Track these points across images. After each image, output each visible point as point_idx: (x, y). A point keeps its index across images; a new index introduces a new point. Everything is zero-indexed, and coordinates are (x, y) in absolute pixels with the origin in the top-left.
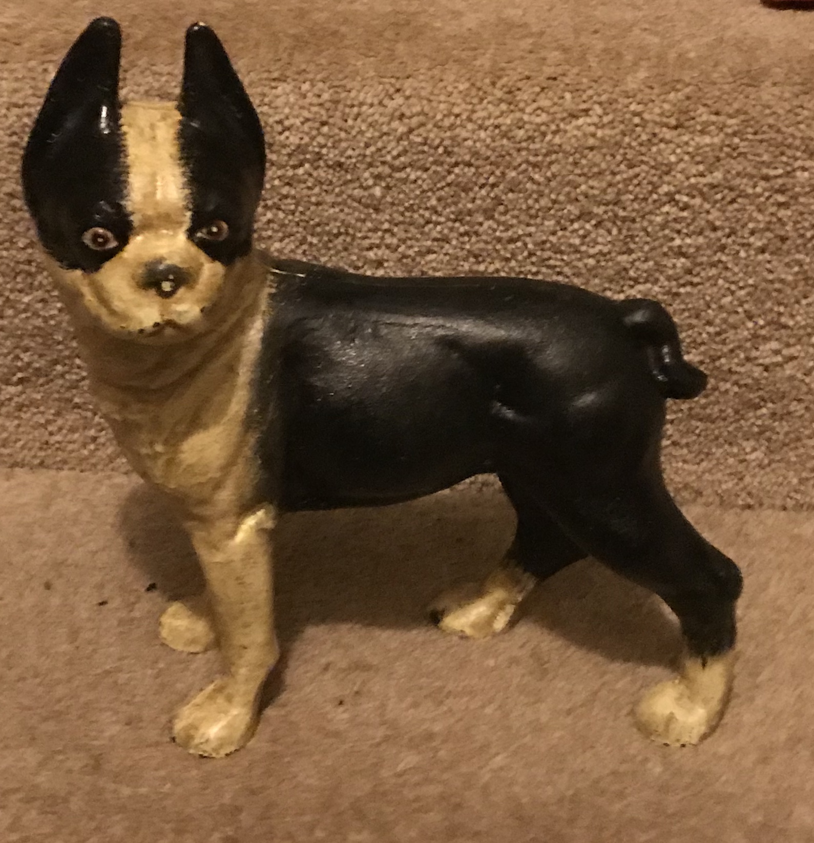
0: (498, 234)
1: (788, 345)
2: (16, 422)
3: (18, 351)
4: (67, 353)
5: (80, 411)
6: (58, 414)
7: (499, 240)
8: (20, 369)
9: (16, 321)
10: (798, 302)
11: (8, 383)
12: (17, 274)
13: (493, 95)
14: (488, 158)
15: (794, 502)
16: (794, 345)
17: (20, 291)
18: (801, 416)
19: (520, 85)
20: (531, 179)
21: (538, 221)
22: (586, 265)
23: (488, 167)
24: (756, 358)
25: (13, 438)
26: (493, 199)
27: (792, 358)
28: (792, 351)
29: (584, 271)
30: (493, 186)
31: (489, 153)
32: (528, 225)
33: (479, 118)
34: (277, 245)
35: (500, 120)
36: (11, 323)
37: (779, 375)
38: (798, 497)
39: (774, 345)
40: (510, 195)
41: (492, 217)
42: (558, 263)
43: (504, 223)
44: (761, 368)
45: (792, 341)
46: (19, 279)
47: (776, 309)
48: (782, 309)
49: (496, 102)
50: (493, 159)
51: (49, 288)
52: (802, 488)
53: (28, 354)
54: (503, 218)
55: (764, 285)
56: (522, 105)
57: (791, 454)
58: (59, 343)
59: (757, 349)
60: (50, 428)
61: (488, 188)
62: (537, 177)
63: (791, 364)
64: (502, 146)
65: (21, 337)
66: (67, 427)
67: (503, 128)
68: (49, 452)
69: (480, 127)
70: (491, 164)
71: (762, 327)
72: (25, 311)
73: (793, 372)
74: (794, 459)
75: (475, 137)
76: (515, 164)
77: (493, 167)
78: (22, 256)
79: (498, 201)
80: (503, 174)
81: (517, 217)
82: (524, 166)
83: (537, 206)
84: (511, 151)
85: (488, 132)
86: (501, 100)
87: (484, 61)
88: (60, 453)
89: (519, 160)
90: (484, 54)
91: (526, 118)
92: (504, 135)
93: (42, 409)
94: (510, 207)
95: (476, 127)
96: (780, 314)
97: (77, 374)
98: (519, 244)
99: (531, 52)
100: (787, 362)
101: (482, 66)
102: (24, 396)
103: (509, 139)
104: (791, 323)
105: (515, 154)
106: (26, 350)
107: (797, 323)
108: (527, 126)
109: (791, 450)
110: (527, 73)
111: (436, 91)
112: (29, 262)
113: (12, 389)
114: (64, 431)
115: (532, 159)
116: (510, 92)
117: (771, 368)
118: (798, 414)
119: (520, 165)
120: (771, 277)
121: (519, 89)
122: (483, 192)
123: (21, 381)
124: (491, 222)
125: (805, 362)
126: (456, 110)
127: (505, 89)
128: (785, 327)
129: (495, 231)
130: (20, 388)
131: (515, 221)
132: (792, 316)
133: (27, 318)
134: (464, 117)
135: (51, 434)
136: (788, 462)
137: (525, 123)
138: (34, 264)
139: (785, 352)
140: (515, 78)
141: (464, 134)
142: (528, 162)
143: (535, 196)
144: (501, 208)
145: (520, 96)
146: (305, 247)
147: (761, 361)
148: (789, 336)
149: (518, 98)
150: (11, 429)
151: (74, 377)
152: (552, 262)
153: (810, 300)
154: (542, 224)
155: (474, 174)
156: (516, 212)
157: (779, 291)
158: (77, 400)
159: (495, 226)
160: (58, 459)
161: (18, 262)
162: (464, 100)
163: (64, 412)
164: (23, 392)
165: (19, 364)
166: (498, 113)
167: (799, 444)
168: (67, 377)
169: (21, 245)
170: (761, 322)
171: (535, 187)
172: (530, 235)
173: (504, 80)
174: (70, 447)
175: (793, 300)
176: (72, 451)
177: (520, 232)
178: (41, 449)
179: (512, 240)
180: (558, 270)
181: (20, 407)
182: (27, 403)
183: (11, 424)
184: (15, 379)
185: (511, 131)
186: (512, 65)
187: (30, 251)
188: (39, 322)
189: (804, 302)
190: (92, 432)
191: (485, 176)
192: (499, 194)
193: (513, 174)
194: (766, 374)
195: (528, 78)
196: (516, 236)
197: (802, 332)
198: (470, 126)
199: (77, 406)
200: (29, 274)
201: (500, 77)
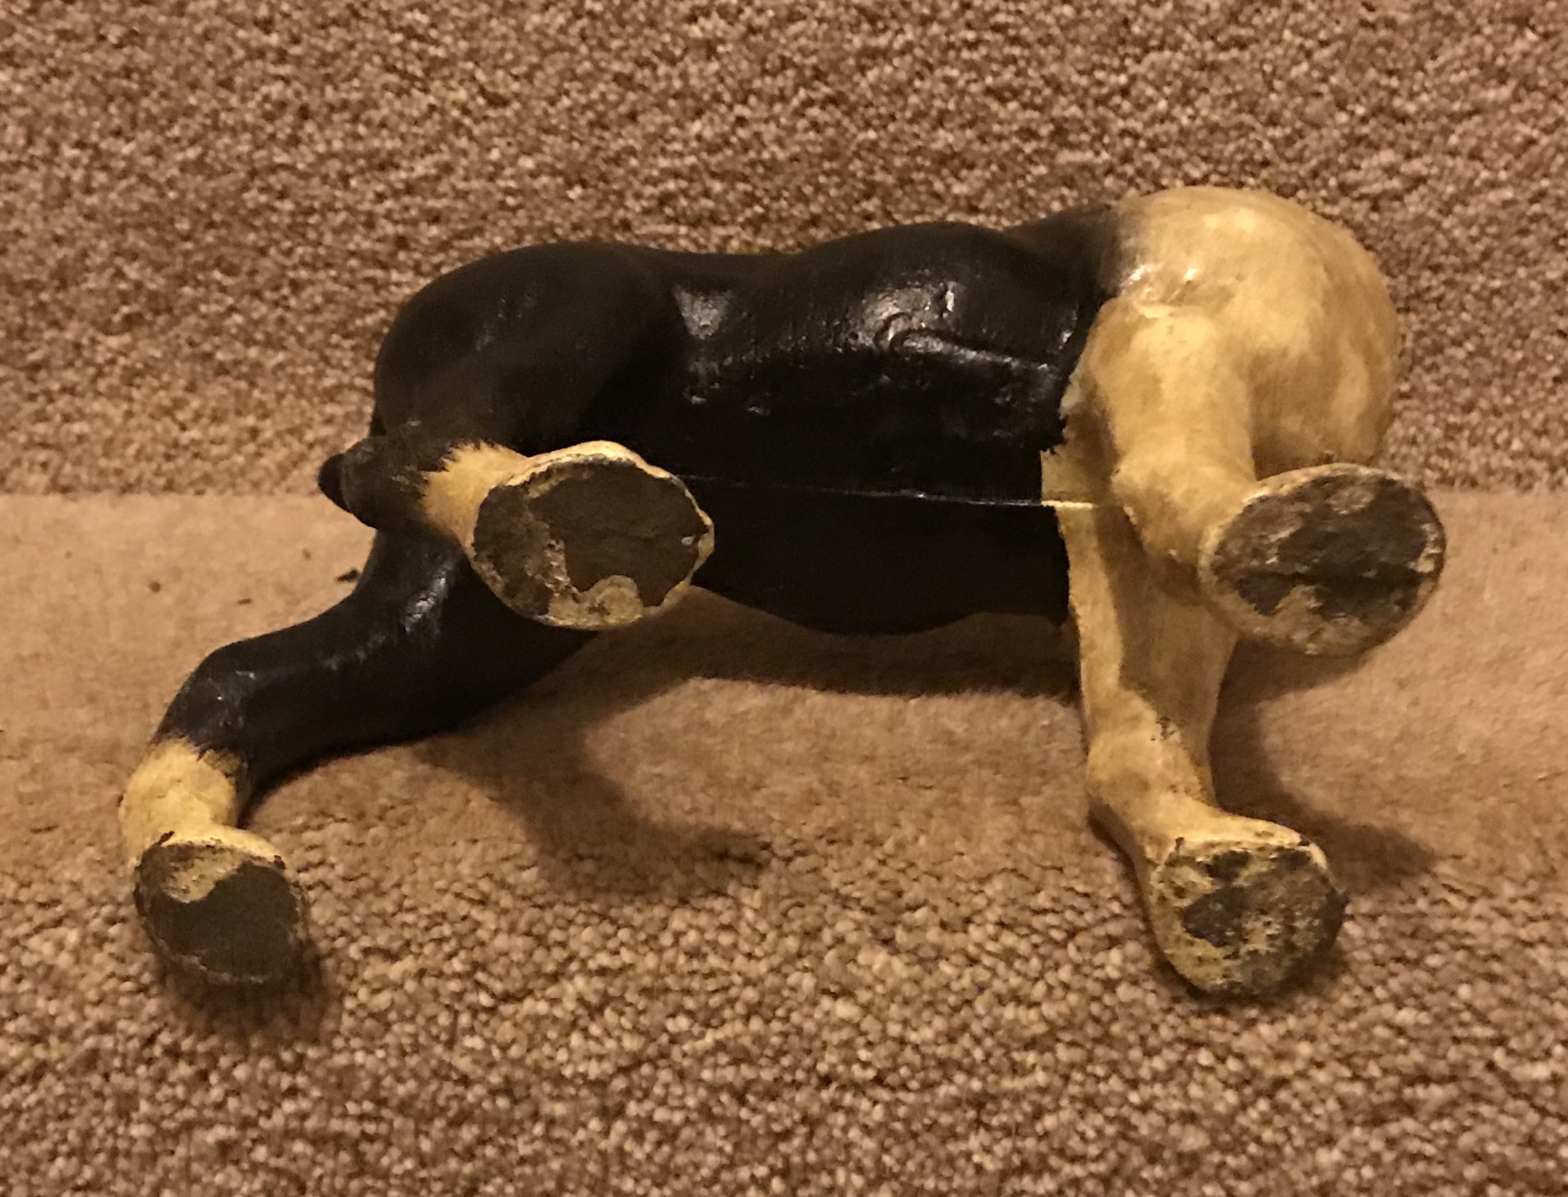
1: (1409, 156)
2: (125, 406)
3: (119, 261)
4: (199, 258)
5: (229, 379)
6: (191, 388)
8: (125, 298)
9: (113, 196)
10: (1420, 67)
11: (107, 329)
12: (111, 99)
15: (1436, 475)
16: (1419, 154)
17: (118, 133)
18: (1439, 300)
24: (1357, 185)
25: (122, 436)
27: (1419, 180)
28: (1417, 166)
34: (536, 19)
36: (104, 200)
37: (1399, 216)
38: (1446, 464)
39: (1386, 156)
44: (1366, 204)
45: (1415, 146)
46: (113, 109)
47: (1384, 81)
48: (1394, 82)
51: (163, 122)
52: (1451, 446)
53: (136, 265)
55: (1363, 33)
57: (1427, 378)
58: (186, 238)
59: (1358, 168)
60: (181, 416)
63: (1415, 196)
65: (122, 229)
66: (208, 412)
68: (181, 462)
71: (1364, 120)
72: (125, 174)
73: (1421, 209)
74: (1433, 388)
78: (117, 61)
88: (198, 463)
93: (165, 378)
96: (1394, 92)
97: (218, 302)
100: (1409, 190)
102: (134, 355)
104: (1411, 108)
106: (134, 256)
107: (1422, 108)
109: (1428, 370)
112: (127, 72)
113: (113, 342)
114: (205, 421)
117: (1383, 203)
118: (1435, 294)
120: (1371, 17)
123: (131, 322)
125: (1440, 186)
128: (1403, 119)
130: (127, 338)
132: (1412, 96)
133: (130, 189)
135: (183, 428)
136: (1423, 398)
138: (135, 76)
139: (1406, 168)
146: (584, 22)
147: (1364, 190)
148: (1410, 136)
150: (118, 420)
151: (214, 308)
153: (1441, 60)
157: (1389, 45)
158: (220, 356)
160: (196, 475)
161: (108, 75)
163: (201, 384)
164: (132, 347)
165: (123, 286)
167: (1439, 359)
168: (203, 308)
169: (113, 39)
170: (1360, 111)
174: (215, 451)
175: (1412, 63)
176: (221, 458)
178: (168, 457)
181: (131, 377)
182: (139, 366)
183: (115, 412)
184: (117, 318)
187: (127, 50)
188: (147, 195)
189: (1430, 65)
190: (250, 421)
194: (1375, 217)
197: (1430, 126)
199: (222, 370)
200: (130, 98)
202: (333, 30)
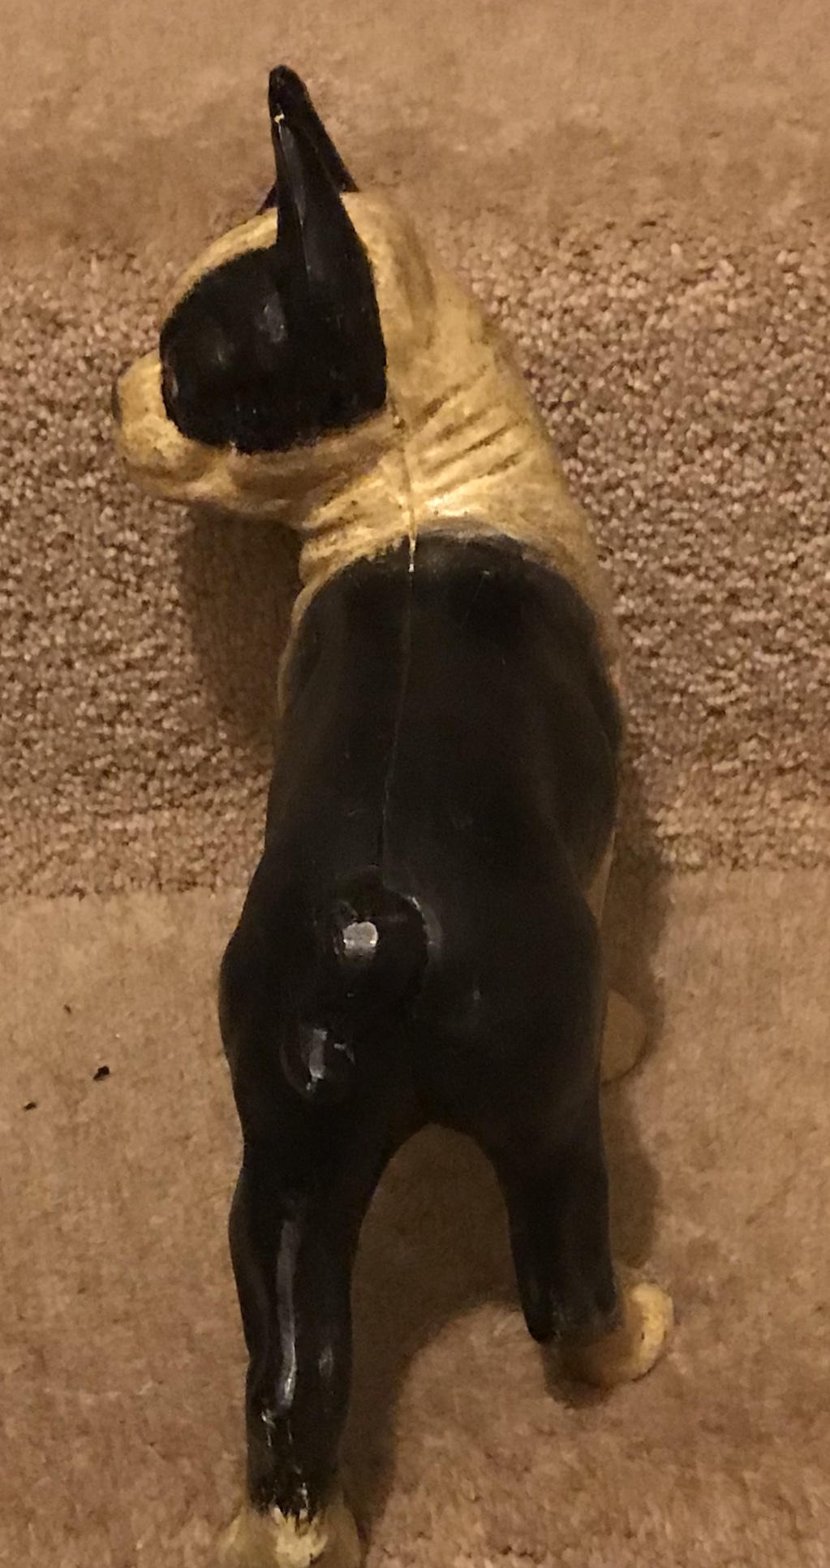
0: (585, 479)
7: (589, 489)
13: (556, 259)
14: (557, 363)
19: (599, 239)
20: (631, 389)
21: (648, 452)
22: (729, 515)
23: (559, 378)
26: (572, 426)
29: (727, 524)
30: (570, 405)
31: (558, 354)
32: (632, 461)
33: (536, 301)
35: (572, 300)
40: (599, 417)
41: (575, 455)
42: (686, 516)
43: (594, 463)
49: (562, 272)
50: (565, 362)
54: (592, 455)
56: (603, 273)
61: (562, 409)
62: (637, 384)
64: (578, 341)
67: (577, 313)
69: (541, 314)
70: (564, 370)
75: (534, 331)
76: (601, 367)
77: (567, 376)
79: (580, 428)
80: (584, 385)
81: (613, 451)
82: (616, 370)
83: (643, 431)
84: (594, 349)
85: (554, 321)
86: (570, 267)
87: (538, 205)
89: (608, 361)
90: (538, 192)
91: (612, 293)
92: (581, 324)
94: (600, 435)
95: (534, 316)
98: (621, 492)
99: (612, 181)
101: (535, 214)
103: (588, 329)
105: (600, 352)
108: (614, 305)
110: (608, 219)
111: (465, 264)
115: (626, 356)
116: (583, 254)
119: (610, 368)
121: (597, 247)
122: (556, 416)
124: (572, 462)
126: (499, 291)
127: (577, 249)
129: (579, 475)
131: (610, 457)
134: (512, 300)
137: (611, 300)
140: (589, 229)
141: (517, 328)
142: (622, 363)
143: (638, 415)
144: (586, 439)
145: (598, 258)
149: (597, 262)
152: (675, 516)
154: (655, 457)
155: (538, 390)
156: (611, 444)
159: (580, 467)
162: (511, 274)
166: (566, 289)
171: (637, 401)
172: (636, 476)
173: (573, 233)
177: (621, 474)
179: (609, 487)
180: (686, 526)
185: (590, 316)
186: (581, 208)
191: (557, 390)
192: (582, 416)
193: (601, 383)
195: (610, 226)
196: (614, 481)
198: (522, 313)
201: (564, 230)
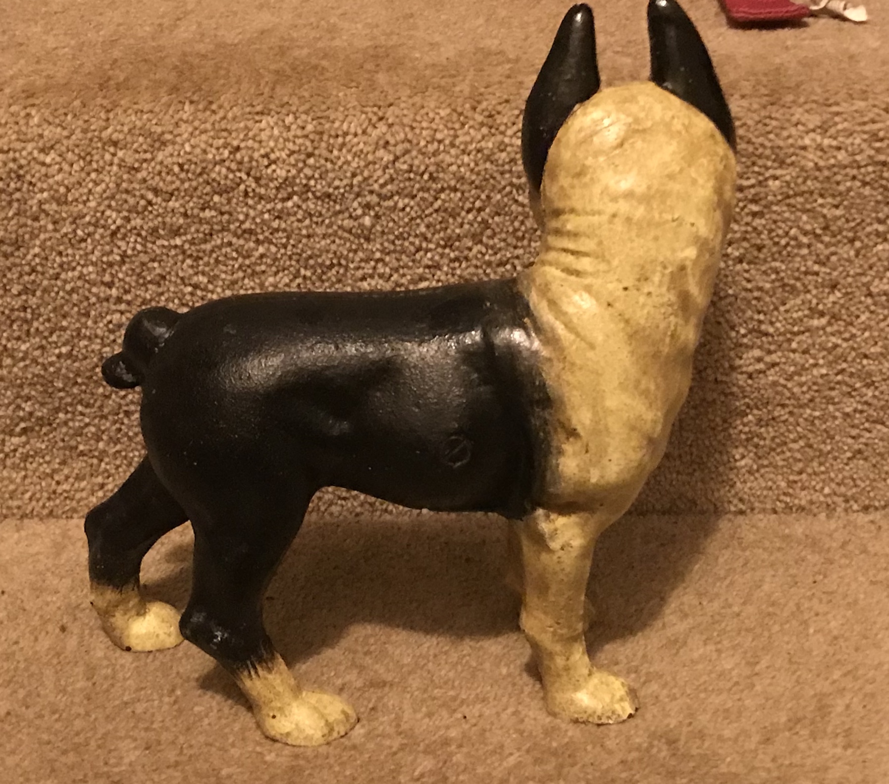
0: (487, 257)
1: (770, 352)
2: (23, 473)
3: (19, 401)
4: (69, 400)
5: (85, 458)
6: (63, 463)
7: (489, 264)
8: (22, 419)
9: (15, 369)
10: (776, 309)
11: (11, 434)
12: (13, 322)
13: (474, 119)
14: (473, 182)
15: (783, 505)
16: (775, 352)
17: (18, 339)
18: (784, 422)
19: (499, 108)
20: (516, 201)
21: (525, 242)
23: (473, 192)
24: (740, 366)
25: (21, 489)
26: (480, 223)
27: (774, 365)
28: (774, 358)
30: (480, 210)
31: (474, 177)
32: (515, 247)
33: (461, 143)
34: (271, 279)
35: (483, 144)
36: (10, 372)
37: (763, 382)
38: (788, 499)
39: (757, 353)
40: (497, 219)
41: (481, 242)
43: (492, 247)
44: (745, 376)
45: (773, 348)
46: (15, 327)
47: (756, 317)
48: (762, 317)
49: (477, 127)
50: (477, 182)
51: (46, 334)
52: (791, 491)
53: (29, 403)
54: (491, 242)
55: (743, 294)
56: (502, 128)
57: (778, 458)
58: (60, 390)
59: (741, 358)
60: (57, 478)
61: (474, 212)
62: (520, 199)
63: (772, 371)
64: (486, 169)
65: (21, 386)
66: (74, 475)
67: (486, 152)
68: (58, 501)
69: (464, 152)
70: (476, 188)
71: (744, 336)
72: (23, 359)
73: (776, 378)
74: (781, 463)
75: (459, 162)
76: (500, 187)
77: (478, 191)
78: (17, 303)
79: (485, 224)
80: (488, 197)
81: (504, 240)
82: (508, 189)
83: (523, 228)
84: (495, 175)
85: (472, 157)
86: (482, 124)
87: (464, 87)
88: (68, 502)
89: (503, 183)
90: (463, 80)
91: (507, 140)
92: (488, 159)
93: (47, 458)
94: (498, 230)
95: (459, 152)
96: (760, 322)
97: (80, 421)
98: (508, 267)
99: (508, 77)
100: (769, 369)
101: (461, 91)
102: (28, 447)
103: (492, 162)
104: (771, 330)
105: (498, 177)
106: (28, 398)
107: (777, 329)
108: (509, 149)
109: (778, 454)
110: (505, 97)
111: (418, 118)
112: (24, 309)
113: (15, 440)
114: (71, 480)
115: (515, 180)
116: (490, 116)
117: (754, 376)
118: (783, 418)
119: (504, 188)
120: (749, 286)
121: (499, 113)
122: (470, 216)
123: (24, 431)
124: (479, 247)
125: (787, 368)
126: (439, 136)
127: (486, 113)
128: (767, 334)
129: (484, 255)
130: (24, 439)
131: (502, 244)
132: (772, 323)
133: (26, 366)
134: (447, 142)
135: (58, 483)
136: (776, 467)
137: (507, 146)
138: (29, 310)
139: (768, 359)
140: (494, 102)
141: (448, 159)
142: (512, 184)
143: (520, 218)
144: (489, 232)
145: (499, 119)
146: (299, 281)
147: (744, 369)
148: (770, 343)
149: (498, 122)
150: (18, 480)
151: (77, 424)
153: (787, 306)
154: (529, 245)
155: (460, 199)
156: (504, 236)
157: (757, 299)
158: (81, 447)
159: (484, 250)
160: (67, 508)
161: (12, 310)
162: (446, 126)
163: (70, 461)
164: (27, 442)
165: (21, 414)
166: (479, 137)
167: (785, 449)
168: (71, 424)
169: (15, 291)
170: (743, 331)
171: (520, 209)
172: (517, 257)
173: (484, 104)
174: (78, 496)
175: (772, 307)
176: (81, 499)
177: (509, 255)
178: (49, 499)
179: (501, 264)
181: (25, 458)
182: (32, 453)
183: (18, 476)
184: (18, 429)
185: (493, 154)
186: (490, 90)
187: (24, 297)
188: (38, 370)
189: (782, 309)
190: (100, 480)
191: (471, 200)
192: (486, 217)
193: (499, 197)
194: (750, 382)
195: (507, 101)
196: (504, 259)
197: (781, 338)
198: (453, 151)
199: (82, 454)
200: (26, 321)
201: (479, 102)
202: (150, 286)
